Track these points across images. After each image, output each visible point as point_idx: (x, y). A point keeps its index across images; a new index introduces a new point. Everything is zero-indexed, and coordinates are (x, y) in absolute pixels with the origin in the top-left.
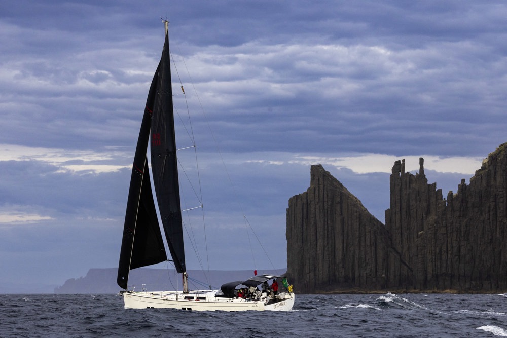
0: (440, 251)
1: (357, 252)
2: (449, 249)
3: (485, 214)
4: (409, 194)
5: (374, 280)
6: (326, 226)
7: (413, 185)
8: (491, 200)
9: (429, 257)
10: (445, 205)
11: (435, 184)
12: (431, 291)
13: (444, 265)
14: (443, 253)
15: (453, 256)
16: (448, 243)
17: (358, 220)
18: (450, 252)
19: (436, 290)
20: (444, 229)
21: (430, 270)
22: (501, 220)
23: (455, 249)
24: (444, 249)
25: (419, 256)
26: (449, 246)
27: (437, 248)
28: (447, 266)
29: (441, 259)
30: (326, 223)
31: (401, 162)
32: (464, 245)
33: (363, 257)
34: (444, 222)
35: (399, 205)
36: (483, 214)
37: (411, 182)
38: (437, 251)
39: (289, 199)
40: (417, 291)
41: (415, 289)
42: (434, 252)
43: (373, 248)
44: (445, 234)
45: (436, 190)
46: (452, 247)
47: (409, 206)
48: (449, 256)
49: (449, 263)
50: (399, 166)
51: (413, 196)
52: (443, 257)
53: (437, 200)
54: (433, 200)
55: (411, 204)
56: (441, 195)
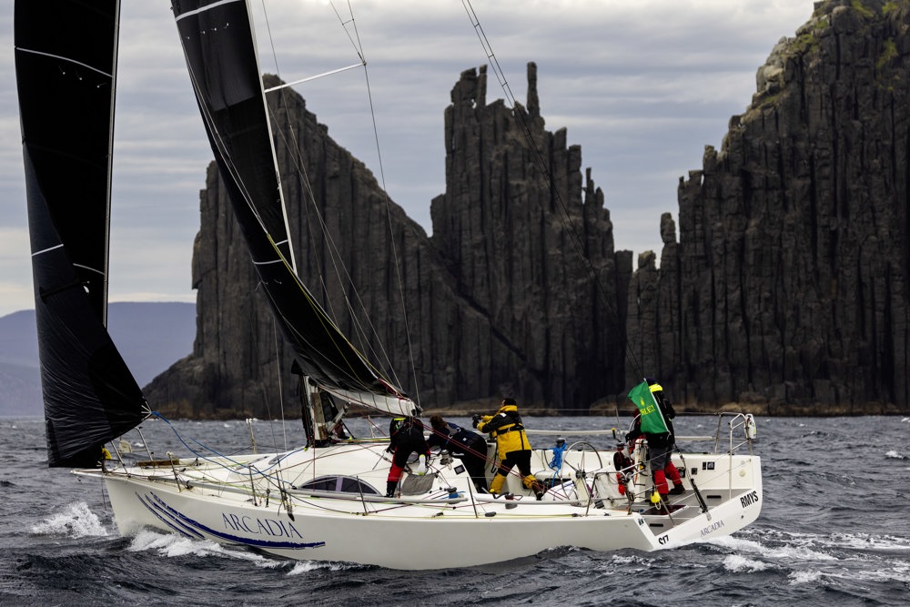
0: (694, 302)
2: (719, 296)
3: (794, 206)
4: (506, 157)
6: (304, 238)
7: (512, 135)
8: (803, 171)
9: (665, 319)
10: (699, 183)
11: (562, 133)
13: (707, 338)
14: (702, 307)
15: (730, 314)
16: (716, 280)
17: (383, 223)
18: (721, 305)
19: (693, 404)
20: (700, 246)
22: (825, 223)
23: (734, 299)
24: (705, 298)
25: (645, 316)
26: (719, 288)
27: (685, 296)
28: (714, 341)
29: (697, 322)
30: (304, 230)
31: (478, 74)
32: (754, 288)
34: (698, 226)
35: (478, 184)
36: (791, 207)
37: (507, 126)
39: (208, 166)
42: (676, 305)
43: (425, 299)
44: (701, 258)
45: (568, 148)
46: (726, 293)
47: (506, 188)
48: (719, 316)
49: (719, 334)
50: (472, 83)
51: (516, 161)
52: (703, 317)
53: (569, 173)
54: (561, 173)
55: (514, 182)
56: (579, 159)
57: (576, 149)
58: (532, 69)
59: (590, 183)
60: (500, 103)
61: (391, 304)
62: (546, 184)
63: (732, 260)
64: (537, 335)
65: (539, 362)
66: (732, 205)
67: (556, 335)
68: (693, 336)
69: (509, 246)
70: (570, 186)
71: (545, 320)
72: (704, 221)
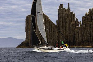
0: (84, 33)
1: (49, 34)
5: (55, 43)
7: (66, 12)
9: (80, 35)
10: (85, 17)
11: (73, 12)
12: (81, 47)
13: (85, 37)
17: (49, 23)
18: (87, 33)
19: (83, 46)
20: (85, 25)
21: (80, 39)
23: (89, 32)
26: (87, 31)
29: (84, 35)
33: (51, 35)
35: (62, 18)
37: (65, 11)
38: (83, 33)
40: (77, 46)
41: (76, 46)
44: (85, 27)
45: (73, 14)
46: (88, 31)
47: (65, 19)
48: (87, 34)
49: (87, 37)
50: (61, 6)
51: (66, 16)
52: (85, 35)
53: (74, 17)
54: (73, 17)
55: (66, 18)
56: (75, 15)
57: (75, 14)
58: (69, 4)
59: (76, 18)
60: (65, 8)
61: (50, 33)
62: (70, 18)
63: (89, 27)
64: (69, 37)
65: (69, 41)
66: (89, 20)
67: (71, 37)
68: (83, 37)
69: (65, 26)
70: (74, 19)
71: (70, 35)
72: (85, 22)
